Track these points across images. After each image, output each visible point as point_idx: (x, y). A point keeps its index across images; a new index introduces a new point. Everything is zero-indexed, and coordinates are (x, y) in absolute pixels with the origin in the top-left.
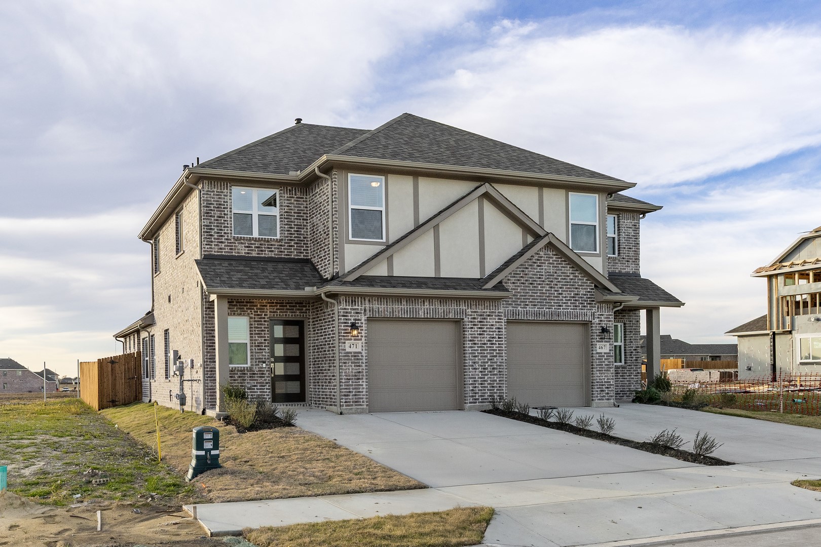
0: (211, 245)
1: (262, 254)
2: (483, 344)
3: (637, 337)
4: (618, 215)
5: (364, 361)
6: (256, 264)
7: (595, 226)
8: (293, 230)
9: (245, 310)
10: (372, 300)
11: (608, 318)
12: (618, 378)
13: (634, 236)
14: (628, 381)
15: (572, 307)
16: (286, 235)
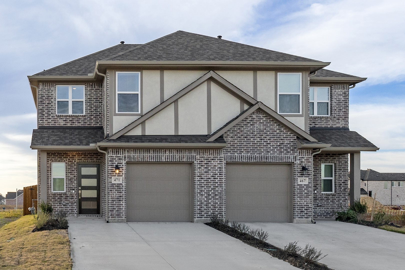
0: (43, 121)
1: (74, 125)
2: (208, 178)
3: (346, 173)
4: (331, 86)
5: (124, 189)
6: (69, 130)
7: (299, 95)
8: (93, 109)
9: (63, 158)
10: (130, 151)
11: (308, 160)
12: (328, 203)
13: (344, 101)
14: (337, 205)
15: (278, 153)
16: (88, 112)
